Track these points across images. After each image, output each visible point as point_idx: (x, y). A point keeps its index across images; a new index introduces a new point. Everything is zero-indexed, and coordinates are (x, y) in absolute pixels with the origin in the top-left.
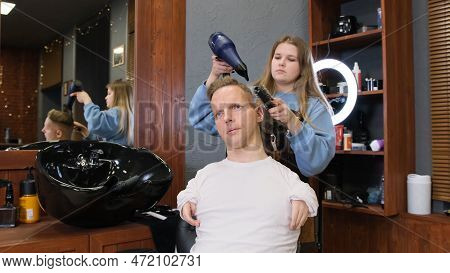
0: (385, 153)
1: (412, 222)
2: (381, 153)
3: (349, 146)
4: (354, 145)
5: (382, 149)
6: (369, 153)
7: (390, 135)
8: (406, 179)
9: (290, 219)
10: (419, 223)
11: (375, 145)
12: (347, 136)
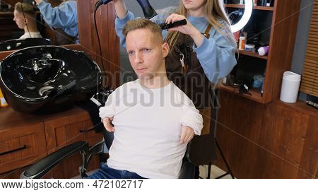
0: (268, 58)
1: (281, 108)
2: (266, 58)
3: (243, 47)
4: (247, 46)
5: (266, 54)
6: (256, 56)
7: (274, 45)
8: (282, 75)
9: (180, 136)
10: (286, 109)
11: (262, 51)
12: (242, 38)
